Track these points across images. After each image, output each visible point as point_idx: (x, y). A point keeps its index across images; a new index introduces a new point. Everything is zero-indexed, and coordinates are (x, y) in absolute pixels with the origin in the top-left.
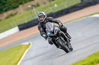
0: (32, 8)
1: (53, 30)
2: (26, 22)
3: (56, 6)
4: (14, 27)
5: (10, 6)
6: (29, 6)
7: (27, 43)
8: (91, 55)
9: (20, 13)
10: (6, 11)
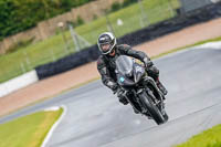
0: (67, 29)
1: (133, 72)
2: (54, 59)
3: (120, 22)
4: (28, 71)
5: (19, 24)
6: (61, 24)
7: (55, 108)
8: (199, 135)
9: (41, 40)
10: (9, 34)
